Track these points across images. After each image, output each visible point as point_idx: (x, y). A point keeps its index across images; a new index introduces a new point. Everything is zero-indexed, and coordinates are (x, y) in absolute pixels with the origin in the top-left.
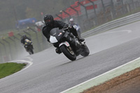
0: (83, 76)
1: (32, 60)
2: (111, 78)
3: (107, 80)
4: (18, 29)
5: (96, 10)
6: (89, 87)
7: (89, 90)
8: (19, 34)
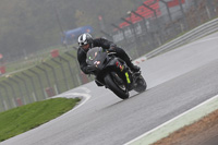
0: (167, 111)
1: (89, 91)
2: (209, 112)
3: (204, 115)
4: (65, 45)
5: (184, 6)
6: (177, 127)
7: (177, 132)
8: (67, 53)
